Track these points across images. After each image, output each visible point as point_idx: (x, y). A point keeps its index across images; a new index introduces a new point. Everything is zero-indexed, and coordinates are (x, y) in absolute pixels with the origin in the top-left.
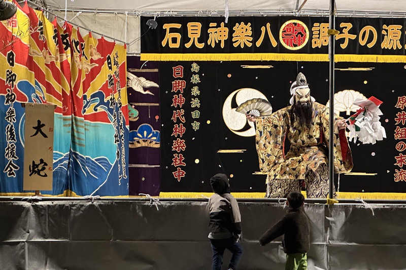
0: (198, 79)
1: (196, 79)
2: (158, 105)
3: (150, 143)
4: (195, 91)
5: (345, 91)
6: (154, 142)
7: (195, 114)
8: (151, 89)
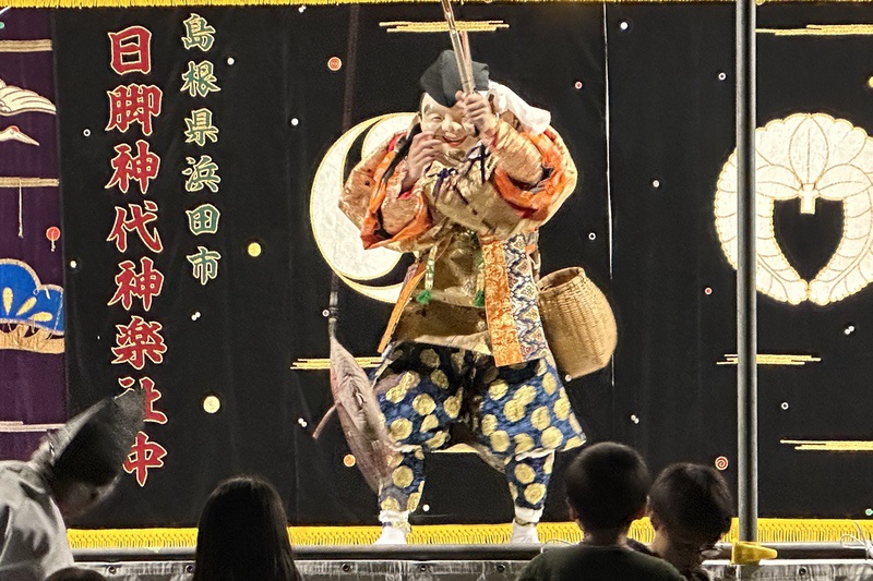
0: (210, 78)
1: (200, 79)
2: (54, 183)
3: (29, 334)
4: (201, 127)
5: (796, 119)
6: (44, 332)
7: (204, 220)
8: (25, 120)
